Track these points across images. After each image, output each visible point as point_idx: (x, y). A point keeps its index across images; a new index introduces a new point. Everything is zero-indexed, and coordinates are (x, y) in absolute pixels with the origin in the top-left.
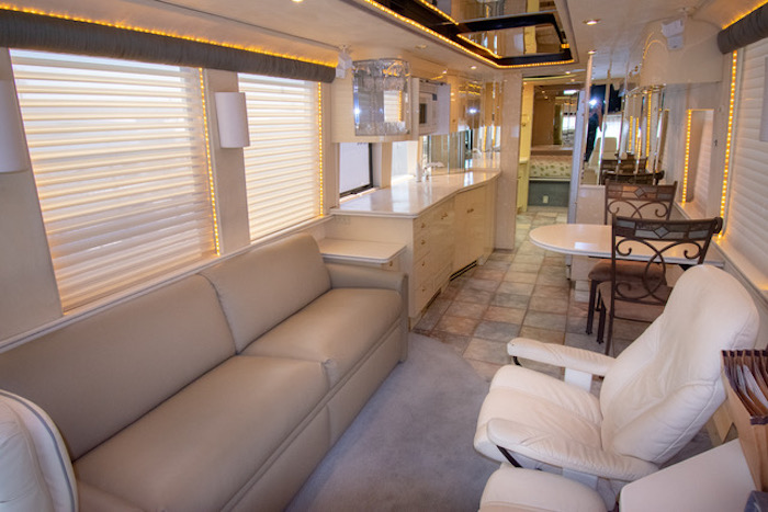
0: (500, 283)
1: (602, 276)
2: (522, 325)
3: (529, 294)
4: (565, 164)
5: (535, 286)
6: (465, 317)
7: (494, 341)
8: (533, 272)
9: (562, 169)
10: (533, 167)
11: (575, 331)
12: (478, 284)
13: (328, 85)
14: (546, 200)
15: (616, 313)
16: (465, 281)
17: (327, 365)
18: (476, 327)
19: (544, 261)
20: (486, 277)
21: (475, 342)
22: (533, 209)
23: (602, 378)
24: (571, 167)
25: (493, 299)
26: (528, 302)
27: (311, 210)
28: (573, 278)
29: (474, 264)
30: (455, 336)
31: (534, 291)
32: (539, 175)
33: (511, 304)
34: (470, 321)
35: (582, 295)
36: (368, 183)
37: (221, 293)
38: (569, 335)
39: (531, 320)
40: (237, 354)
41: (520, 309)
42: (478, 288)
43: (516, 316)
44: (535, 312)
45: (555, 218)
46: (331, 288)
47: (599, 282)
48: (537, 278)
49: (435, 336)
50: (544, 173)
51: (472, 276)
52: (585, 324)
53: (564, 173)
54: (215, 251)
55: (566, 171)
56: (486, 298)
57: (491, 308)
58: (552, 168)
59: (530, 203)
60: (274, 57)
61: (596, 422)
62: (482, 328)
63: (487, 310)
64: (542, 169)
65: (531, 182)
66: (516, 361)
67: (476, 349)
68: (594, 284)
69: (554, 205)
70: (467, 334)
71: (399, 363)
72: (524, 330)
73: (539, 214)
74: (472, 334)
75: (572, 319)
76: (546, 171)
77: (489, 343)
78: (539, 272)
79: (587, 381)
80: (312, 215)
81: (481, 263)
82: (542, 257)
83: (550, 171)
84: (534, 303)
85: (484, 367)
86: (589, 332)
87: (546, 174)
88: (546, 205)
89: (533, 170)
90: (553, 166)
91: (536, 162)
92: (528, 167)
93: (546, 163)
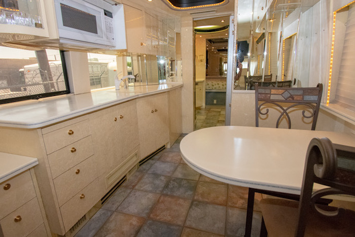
0: (177, 167)
2: (184, 224)
4: (224, 83)
9: (223, 85)
10: (208, 84)
14: (215, 102)
18: (138, 231)
20: (168, 159)
22: (209, 107)
25: (167, 185)
26: (196, 187)
29: (163, 148)
32: (211, 89)
33: (180, 193)
44: (199, 203)
45: (220, 112)
53: (224, 87)
56: (162, 184)
59: (207, 104)
62: (144, 233)
63: (158, 202)
64: (213, 86)
65: (206, 92)
69: (220, 105)
72: (185, 234)
73: (212, 109)
76: (215, 86)
83: (217, 86)
87: (215, 88)
88: (215, 104)
89: (208, 86)
90: (218, 84)
91: (210, 82)
92: (204, 84)
93: (214, 82)
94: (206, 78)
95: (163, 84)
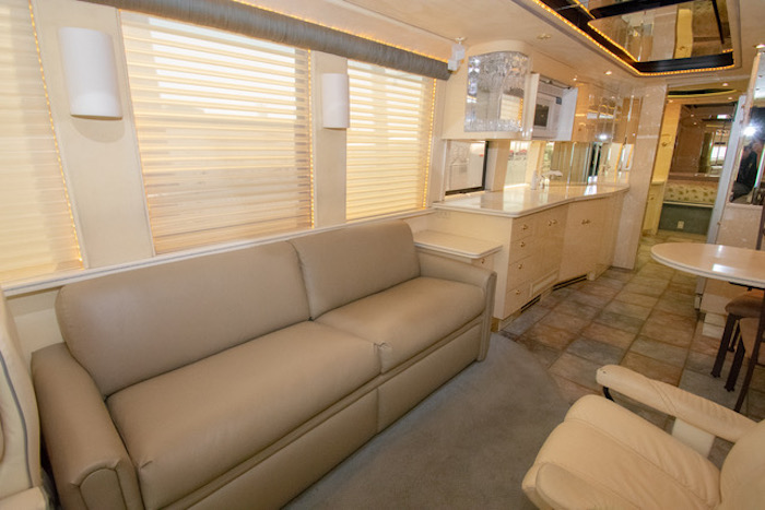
0: (610, 302)
1: (744, 311)
2: (628, 350)
3: (644, 318)
4: (710, 189)
5: (653, 310)
6: (559, 330)
7: (589, 361)
8: (652, 296)
9: (706, 194)
10: (671, 190)
11: (698, 369)
12: (584, 298)
13: (444, 82)
14: (681, 225)
15: (760, 360)
16: (569, 294)
17: (381, 348)
18: (571, 341)
19: (669, 285)
20: (595, 292)
21: (566, 357)
22: (664, 233)
23: (731, 444)
24: (716, 193)
25: (598, 315)
26: (641, 325)
27: (414, 201)
28: (703, 308)
29: (583, 278)
30: (545, 346)
31: (649, 316)
32: (676, 199)
33: (618, 325)
34: (565, 334)
35: (713, 329)
36: (480, 185)
37: (303, 261)
38: (687, 373)
39: (640, 346)
40: (310, 319)
41: (628, 332)
42: (583, 302)
43: (623, 339)
44: (647, 339)
46: (419, 275)
47: (739, 317)
48: (657, 303)
49: (523, 342)
50: (682, 197)
51: (579, 289)
52: (712, 365)
53: (707, 198)
54: (310, 224)
55: (710, 197)
56: (591, 313)
57: (594, 325)
58: (692, 193)
59: (661, 226)
60: (385, 46)
61: (709, 502)
62: (578, 345)
63: (589, 326)
64: (681, 193)
65: (664, 205)
66: (607, 393)
67: (566, 366)
68: (732, 320)
69: (691, 232)
70: (559, 347)
71: (475, 361)
72: (629, 356)
74: (564, 349)
75: (694, 355)
76: (685, 195)
77: (583, 362)
78: (660, 297)
79: (706, 442)
80: (414, 206)
81: (591, 277)
82: (667, 282)
83: (691, 195)
84: (648, 329)
85: (571, 387)
86: (716, 373)
87: (686, 199)
88: (680, 230)
89: (670, 194)
90: (694, 191)
91: (675, 186)
92: (663, 189)
93: (686, 187)
94: (670, 177)
95: (592, 184)
